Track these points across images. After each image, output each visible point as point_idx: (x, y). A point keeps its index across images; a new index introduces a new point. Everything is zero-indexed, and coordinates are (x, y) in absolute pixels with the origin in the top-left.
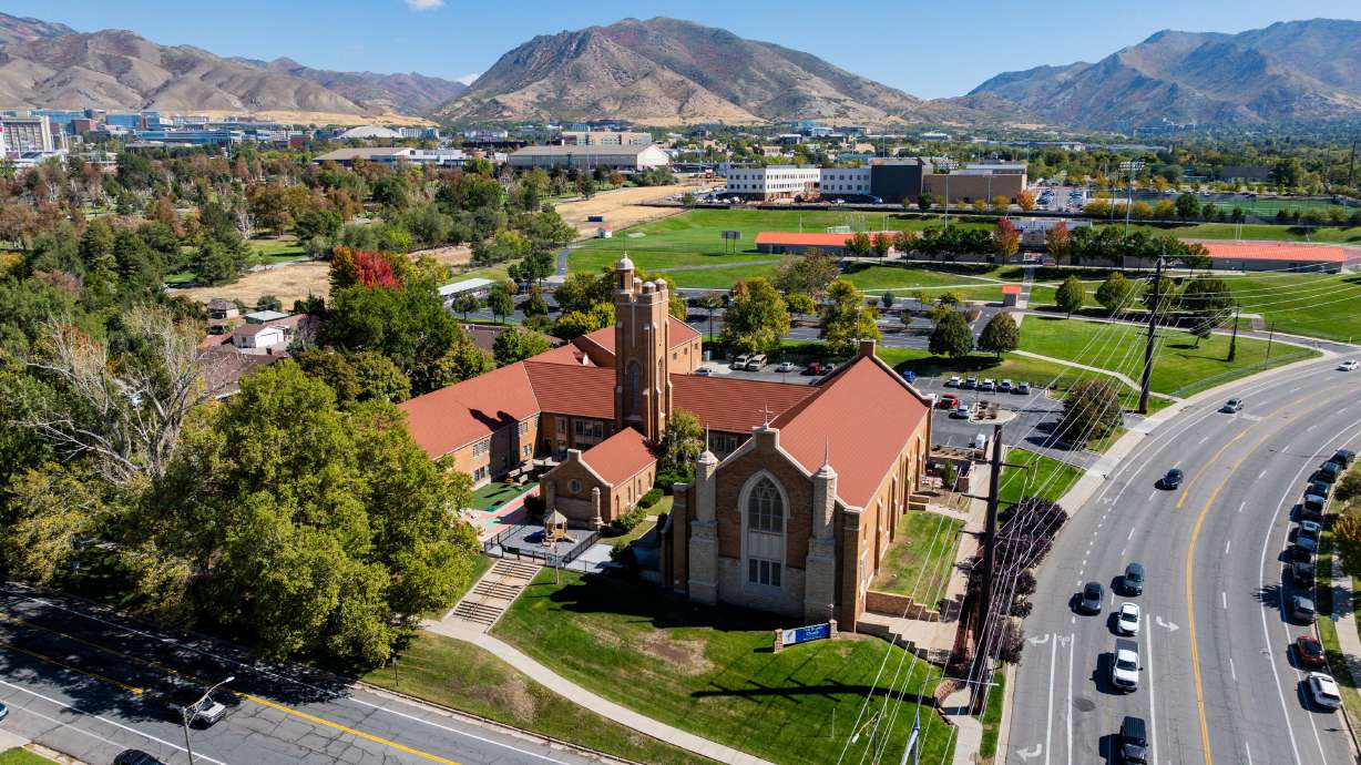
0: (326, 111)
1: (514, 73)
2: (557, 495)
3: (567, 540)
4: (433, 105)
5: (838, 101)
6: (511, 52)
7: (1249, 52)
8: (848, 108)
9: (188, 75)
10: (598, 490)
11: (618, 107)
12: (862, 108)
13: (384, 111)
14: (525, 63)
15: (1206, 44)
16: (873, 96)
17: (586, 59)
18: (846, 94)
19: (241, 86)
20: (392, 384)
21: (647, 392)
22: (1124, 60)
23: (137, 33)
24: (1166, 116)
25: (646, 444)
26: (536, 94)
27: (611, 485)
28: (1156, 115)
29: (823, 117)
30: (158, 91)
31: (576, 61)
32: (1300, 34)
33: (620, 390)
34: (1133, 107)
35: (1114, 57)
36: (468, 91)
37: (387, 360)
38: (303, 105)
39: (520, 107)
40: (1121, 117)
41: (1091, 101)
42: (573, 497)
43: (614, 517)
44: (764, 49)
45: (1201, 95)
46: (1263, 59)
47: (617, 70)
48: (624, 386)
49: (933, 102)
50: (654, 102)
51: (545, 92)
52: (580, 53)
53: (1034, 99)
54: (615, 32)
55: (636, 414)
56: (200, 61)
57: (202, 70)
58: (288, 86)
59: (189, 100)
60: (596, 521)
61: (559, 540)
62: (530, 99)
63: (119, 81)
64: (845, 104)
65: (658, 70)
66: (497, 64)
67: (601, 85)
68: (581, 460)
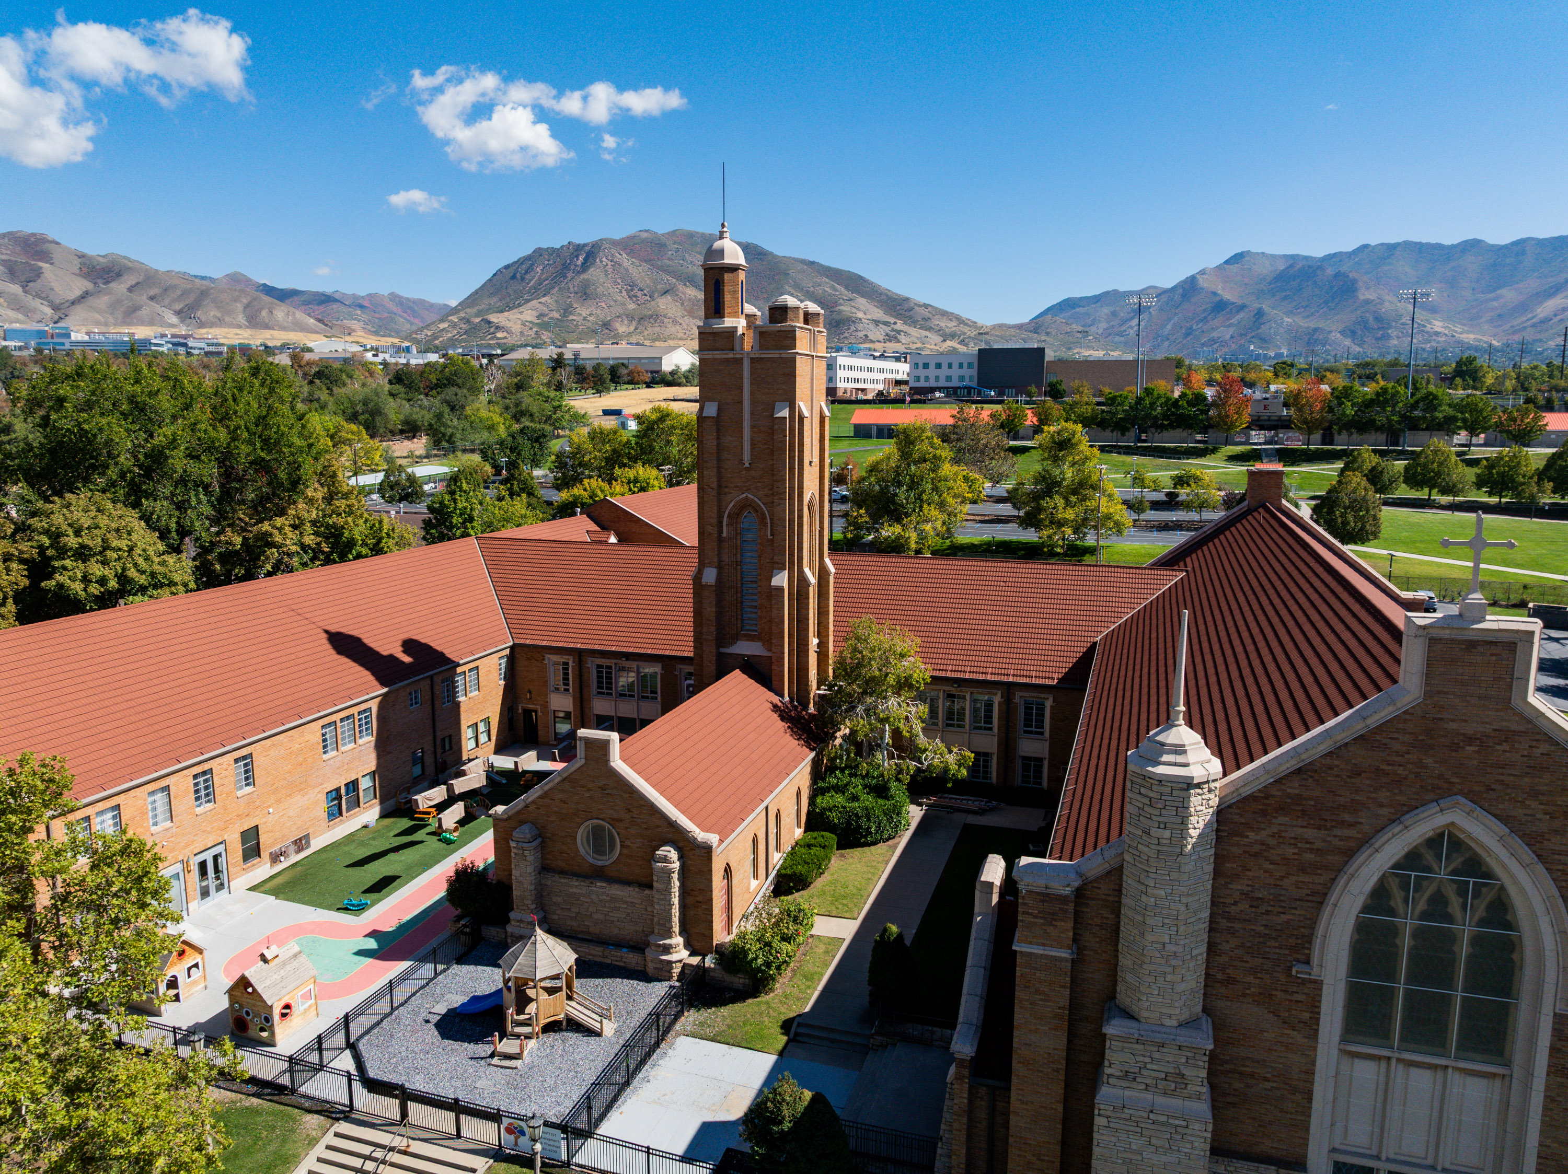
0: (283, 328)
1: (510, 291)
2: (545, 868)
3: (574, 1026)
4: (414, 328)
5: (886, 324)
6: (507, 267)
7: (1337, 275)
8: (899, 332)
9: (113, 285)
10: (673, 855)
11: (632, 328)
12: (915, 332)
13: (354, 331)
14: (523, 279)
15: (1291, 266)
16: (927, 319)
17: (594, 274)
18: (896, 317)
19: (179, 299)
20: (132, 573)
21: (781, 580)
22: (1202, 282)
23: (52, 235)
24: (1253, 343)
25: (783, 713)
26: (536, 314)
27: (713, 839)
28: (1242, 342)
29: (872, 342)
30: (73, 303)
31: (582, 276)
32: (1389, 257)
33: (710, 576)
34: (1215, 334)
35: (1193, 278)
36: (455, 311)
37: (132, 519)
38: (254, 322)
39: (516, 328)
40: (1203, 345)
41: (1169, 327)
42: (598, 874)
43: (720, 936)
44: (801, 266)
45: (1290, 320)
46: (1354, 282)
47: (631, 287)
48: (720, 568)
49: (994, 327)
50: (675, 322)
51: (545, 309)
52: (588, 267)
53: (1103, 325)
54: (630, 245)
55: (751, 638)
56: (129, 269)
57: (130, 280)
58: (236, 300)
59: (112, 314)
60: (667, 949)
61: (552, 1027)
62: (529, 319)
63: (25, 292)
64: (895, 327)
65: (680, 287)
66: (490, 280)
67: (612, 303)
68: (617, 763)
